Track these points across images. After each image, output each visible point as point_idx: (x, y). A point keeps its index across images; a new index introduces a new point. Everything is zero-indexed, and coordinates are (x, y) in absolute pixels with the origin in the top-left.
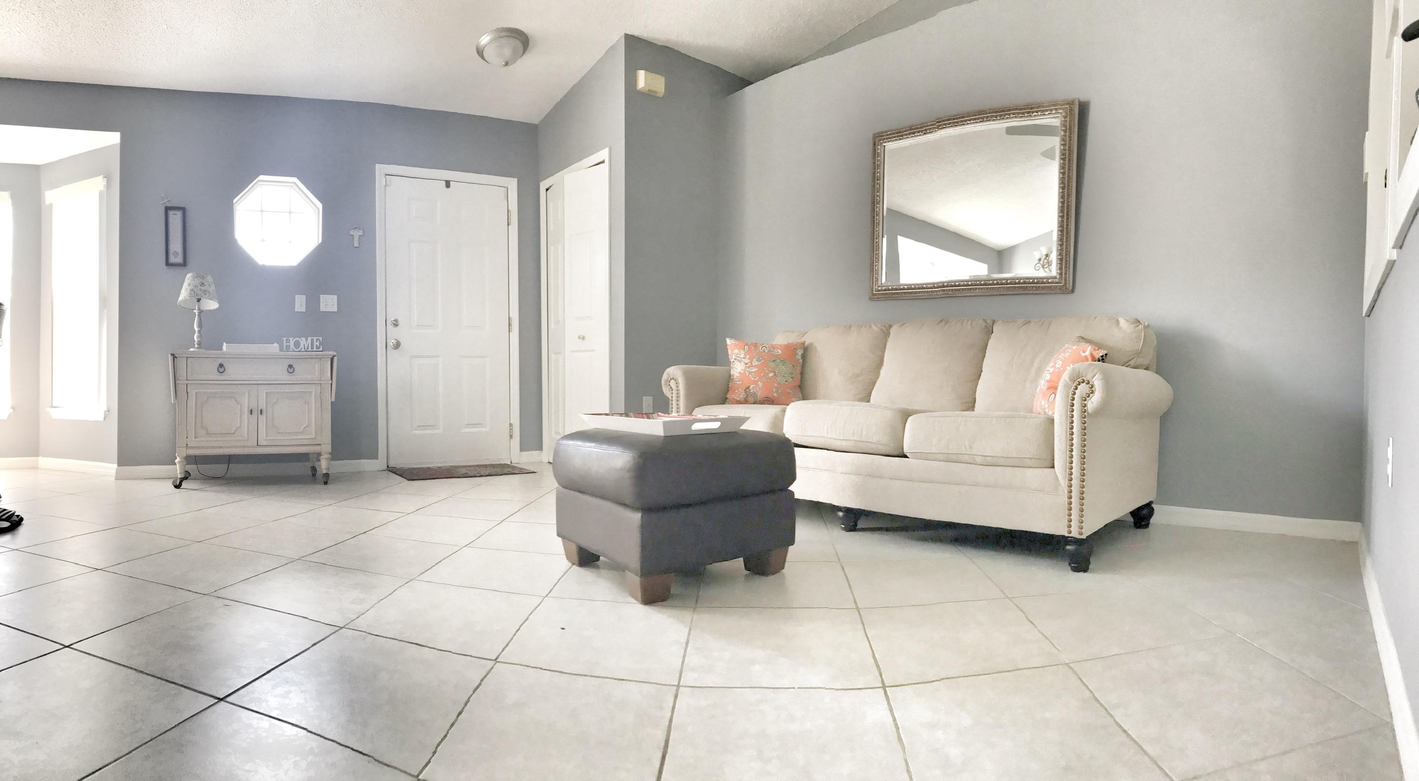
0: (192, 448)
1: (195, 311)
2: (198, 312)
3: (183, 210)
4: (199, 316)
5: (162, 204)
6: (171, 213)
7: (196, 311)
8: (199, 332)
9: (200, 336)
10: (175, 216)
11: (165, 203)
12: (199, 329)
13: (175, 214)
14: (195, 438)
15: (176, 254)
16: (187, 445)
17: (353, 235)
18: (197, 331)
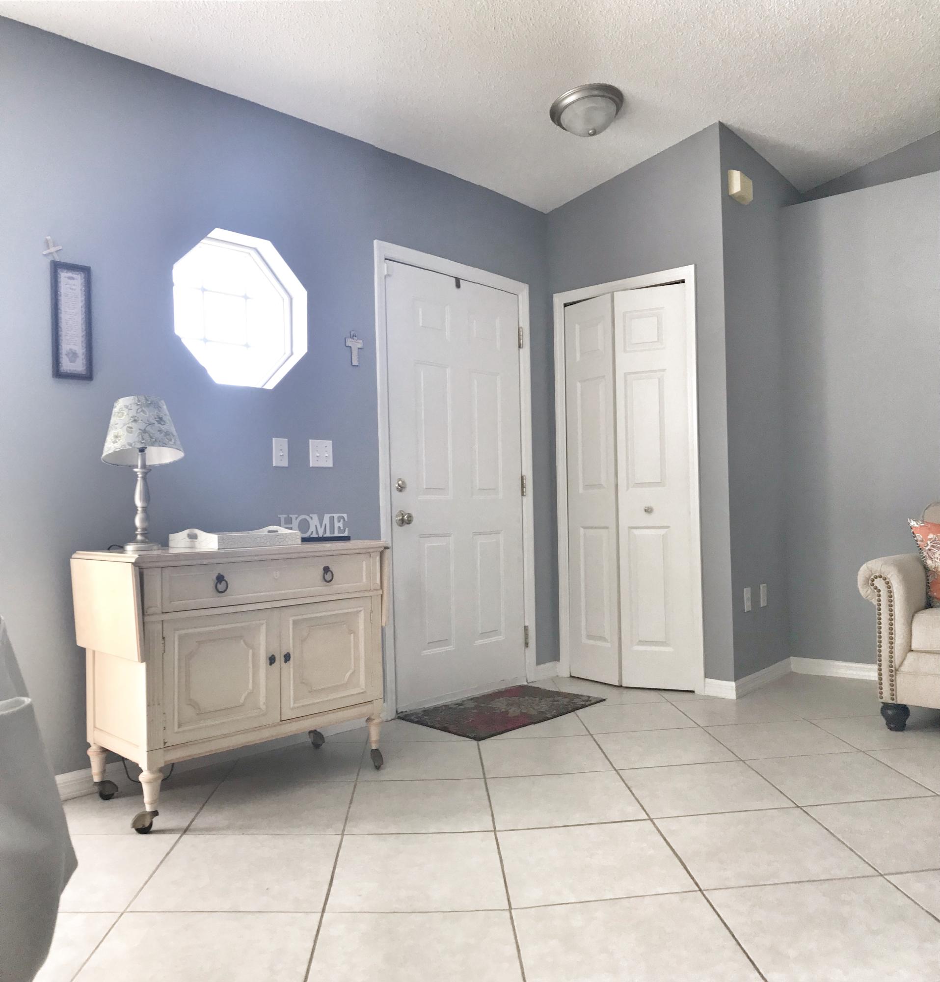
0: (175, 747)
1: (135, 470)
2: (142, 473)
3: (86, 271)
4: (144, 478)
5: (45, 255)
6: (64, 275)
7: (138, 471)
8: (145, 509)
9: (147, 517)
10: (71, 282)
11: (51, 253)
12: (145, 505)
13: (73, 278)
14: (180, 726)
15: (73, 355)
16: (165, 743)
17: (351, 347)
18: (140, 509)
